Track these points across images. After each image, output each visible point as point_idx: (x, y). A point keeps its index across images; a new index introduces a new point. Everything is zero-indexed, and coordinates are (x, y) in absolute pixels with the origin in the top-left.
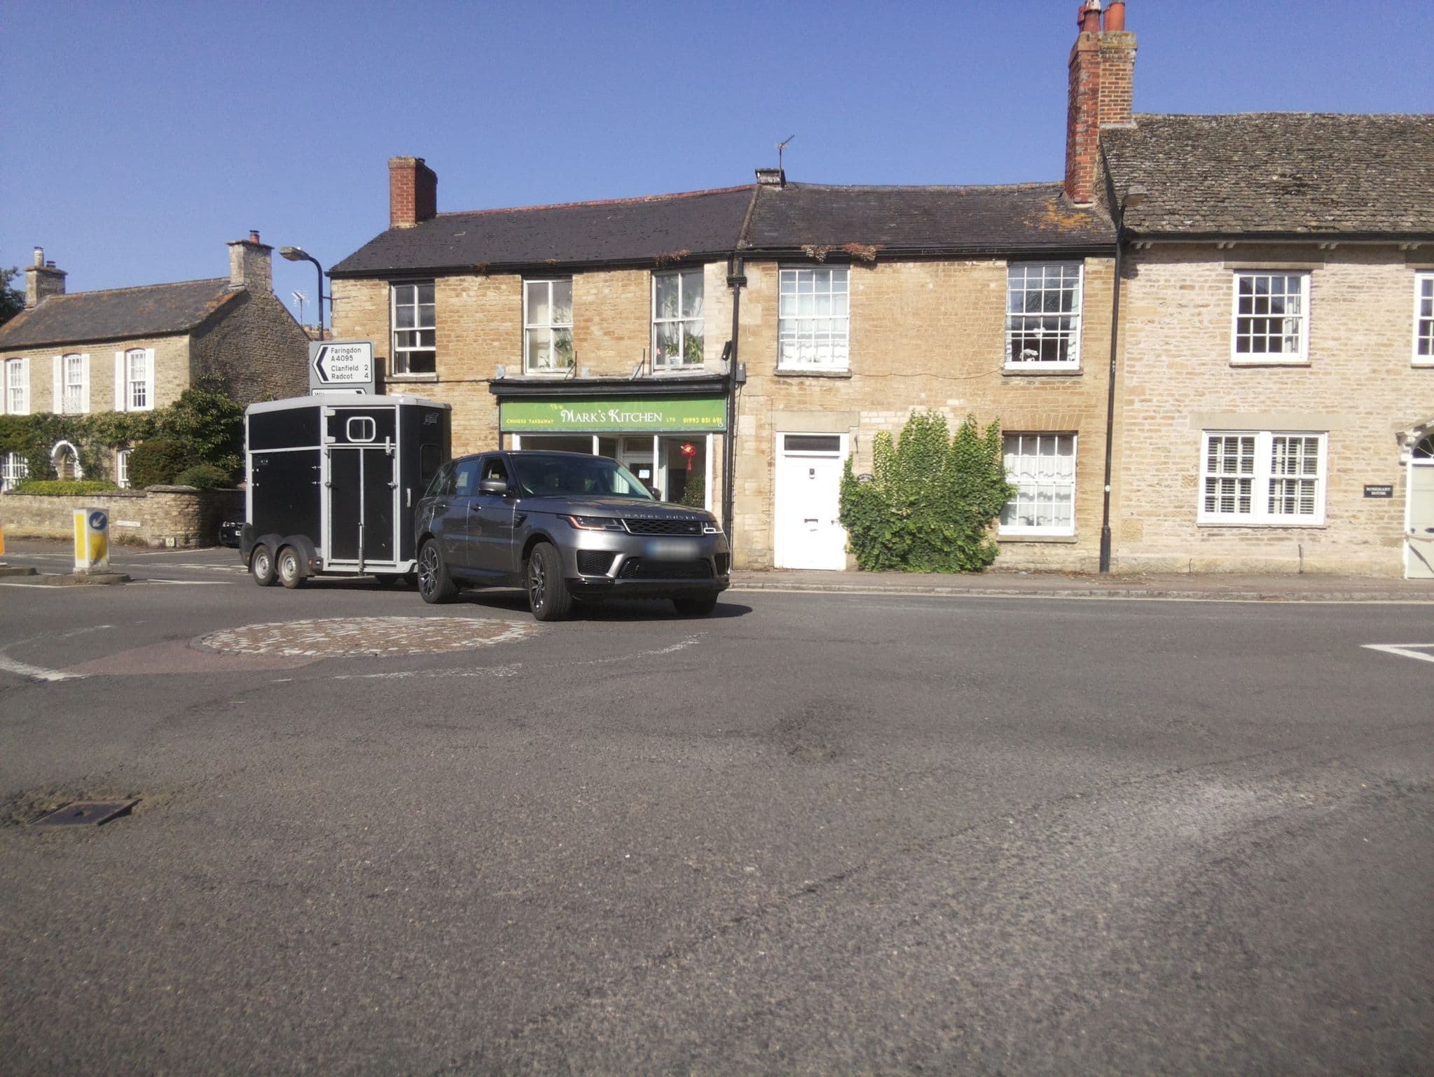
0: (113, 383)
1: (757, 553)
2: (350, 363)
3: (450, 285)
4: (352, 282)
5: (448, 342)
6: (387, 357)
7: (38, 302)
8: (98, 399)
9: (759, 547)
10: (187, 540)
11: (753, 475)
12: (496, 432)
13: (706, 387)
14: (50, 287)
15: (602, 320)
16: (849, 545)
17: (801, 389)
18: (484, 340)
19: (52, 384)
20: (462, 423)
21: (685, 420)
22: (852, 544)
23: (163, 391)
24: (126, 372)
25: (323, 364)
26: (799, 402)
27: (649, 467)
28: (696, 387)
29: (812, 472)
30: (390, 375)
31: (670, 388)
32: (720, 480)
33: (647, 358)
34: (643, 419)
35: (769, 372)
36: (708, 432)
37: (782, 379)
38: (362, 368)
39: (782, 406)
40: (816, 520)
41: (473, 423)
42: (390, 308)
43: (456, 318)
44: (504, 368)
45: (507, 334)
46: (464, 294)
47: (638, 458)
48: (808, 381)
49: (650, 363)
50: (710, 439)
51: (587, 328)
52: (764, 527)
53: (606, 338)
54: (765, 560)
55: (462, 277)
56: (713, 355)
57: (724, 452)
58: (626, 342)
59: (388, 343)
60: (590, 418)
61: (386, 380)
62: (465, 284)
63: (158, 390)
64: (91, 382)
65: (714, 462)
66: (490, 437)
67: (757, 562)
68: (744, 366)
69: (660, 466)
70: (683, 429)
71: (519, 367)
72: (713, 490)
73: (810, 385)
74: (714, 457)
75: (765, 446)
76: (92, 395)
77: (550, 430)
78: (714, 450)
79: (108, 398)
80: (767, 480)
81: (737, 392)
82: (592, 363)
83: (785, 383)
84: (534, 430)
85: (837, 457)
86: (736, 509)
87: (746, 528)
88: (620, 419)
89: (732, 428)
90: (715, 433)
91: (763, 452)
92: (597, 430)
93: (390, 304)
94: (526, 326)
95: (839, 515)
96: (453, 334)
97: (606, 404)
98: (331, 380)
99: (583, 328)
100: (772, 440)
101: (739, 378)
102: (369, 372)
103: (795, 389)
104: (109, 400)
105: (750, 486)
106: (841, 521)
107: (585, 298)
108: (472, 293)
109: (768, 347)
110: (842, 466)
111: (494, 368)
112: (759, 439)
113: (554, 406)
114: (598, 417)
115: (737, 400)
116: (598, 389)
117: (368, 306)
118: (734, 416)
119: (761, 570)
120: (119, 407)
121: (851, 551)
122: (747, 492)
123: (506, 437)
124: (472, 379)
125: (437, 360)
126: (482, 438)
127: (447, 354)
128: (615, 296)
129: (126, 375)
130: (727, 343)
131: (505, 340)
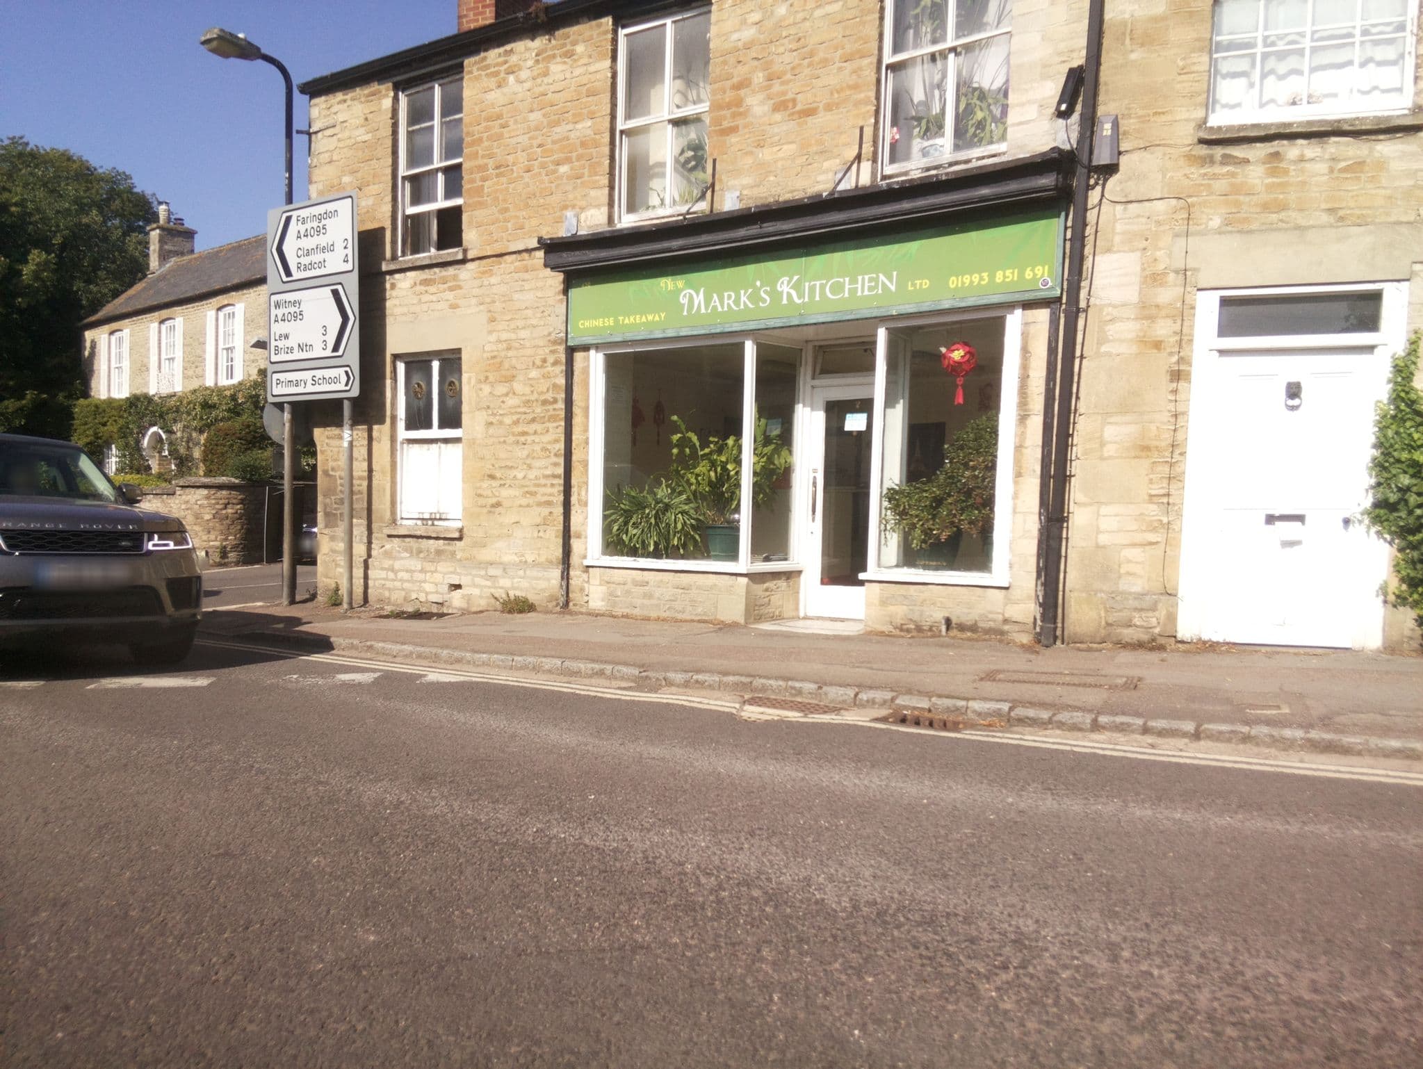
0: (204, 351)
1: (1133, 603)
2: (322, 240)
3: (488, 67)
4: (340, 96)
5: (484, 179)
6: (387, 224)
7: (160, 265)
8: (190, 373)
9: (1137, 586)
10: (224, 553)
11: (1128, 406)
12: (562, 348)
13: (1013, 186)
14: (176, 249)
15: (770, 79)
16: (1394, 584)
17: (1273, 172)
18: (543, 166)
19: (149, 358)
20: (504, 336)
21: (953, 282)
22: (1402, 580)
23: (252, 358)
24: (217, 336)
25: (285, 248)
26: (1266, 207)
27: (865, 406)
28: (985, 191)
29: (1294, 391)
30: (394, 258)
31: (921, 203)
32: (1036, 423)
33: (867, 148)
34: (853, 291)
35: (1185, 134)
36: (1011, 306)
37: (1219, 151)
38: (339, 245)
39: (1216, 222)
40: (1300, 518)
41: (523, 334)
42: (395, 133)
43: (497, 130)
44: (577, 217)
45: (583, 144)
46: (511, 78)
47: (842, 388)
48: (1293, 150)
49: (875, 161)
50: (1014, 322)
51: (739, 102)
52: (1152, 537)
53: (778, 117)
54: (1154, 622)
55: (508, 47)
56: (1031, 112)
57: (1052, 351)
58: (822, 119)
59: (389, 198)
60: (737, 302)
61: (384, 267)
62: (514, 59)
63: (247, 356)
64: (184, 352)
65: (1024, 379)
66: (551, 359)
67: (1129, 625)
68: (1116, 125)
69: (889, 402)
70: (946, 305)
71: (605, 209)
72: (1019, 448)
73: (1302, 159)
74: (1025, 367)
75: (1164, 329)
76: (185, 369)
77: (658, 335)
78: (1025, 351)
79: (199, 371)
80: (1165, 417)
81: (1094, 196)
82: (746, 181)
83: (1227, 160)
84: (629, 336)
85: (1370, 349)
86: (1076, 493)
87: (1103, 539)
88: (801, 296)
89: (1074, 288)
90: (1028, 305)
91: (1158, 345)
92: (752, 326)
93: (395, 126)
94: (621, 125)
95: (1368, 502)
96: (491, 163)
97: (772, 266)
98: (296, 275)
99: (729, 106)
100: (1184, 313)
101: (1102, 156)
102: (349, 251)
103: (1255, 175)
104: (200, 374)
105: (1117, 432)
106: (1376, 520)
107: (735, 36)
108: (524, 74)
109: (1183, 71)
110: (1386, 371)
111: (559, 221)
112: (1147, 311)
113: (666, 284)
114: (755, 298)
115: (1091, 216)
116: (753, 230)
117: (362, 135)
118: (1082, 258)
119: (1139, 646)
120: (210, 382)
121: (1401, 600)
122: (1110, 450)
123: (579, 356)
124: (521, 247)
125: (465, 217)
126: (538, 363)
127: (481, 205)
128: (800, 16)
129: (217, 340)
130: (1071, 71)
131: (579, 158)
